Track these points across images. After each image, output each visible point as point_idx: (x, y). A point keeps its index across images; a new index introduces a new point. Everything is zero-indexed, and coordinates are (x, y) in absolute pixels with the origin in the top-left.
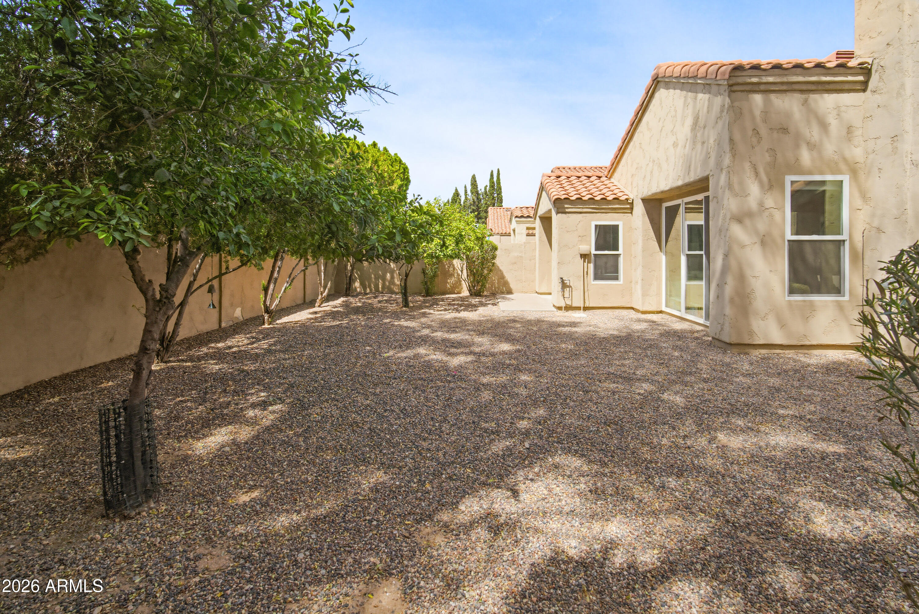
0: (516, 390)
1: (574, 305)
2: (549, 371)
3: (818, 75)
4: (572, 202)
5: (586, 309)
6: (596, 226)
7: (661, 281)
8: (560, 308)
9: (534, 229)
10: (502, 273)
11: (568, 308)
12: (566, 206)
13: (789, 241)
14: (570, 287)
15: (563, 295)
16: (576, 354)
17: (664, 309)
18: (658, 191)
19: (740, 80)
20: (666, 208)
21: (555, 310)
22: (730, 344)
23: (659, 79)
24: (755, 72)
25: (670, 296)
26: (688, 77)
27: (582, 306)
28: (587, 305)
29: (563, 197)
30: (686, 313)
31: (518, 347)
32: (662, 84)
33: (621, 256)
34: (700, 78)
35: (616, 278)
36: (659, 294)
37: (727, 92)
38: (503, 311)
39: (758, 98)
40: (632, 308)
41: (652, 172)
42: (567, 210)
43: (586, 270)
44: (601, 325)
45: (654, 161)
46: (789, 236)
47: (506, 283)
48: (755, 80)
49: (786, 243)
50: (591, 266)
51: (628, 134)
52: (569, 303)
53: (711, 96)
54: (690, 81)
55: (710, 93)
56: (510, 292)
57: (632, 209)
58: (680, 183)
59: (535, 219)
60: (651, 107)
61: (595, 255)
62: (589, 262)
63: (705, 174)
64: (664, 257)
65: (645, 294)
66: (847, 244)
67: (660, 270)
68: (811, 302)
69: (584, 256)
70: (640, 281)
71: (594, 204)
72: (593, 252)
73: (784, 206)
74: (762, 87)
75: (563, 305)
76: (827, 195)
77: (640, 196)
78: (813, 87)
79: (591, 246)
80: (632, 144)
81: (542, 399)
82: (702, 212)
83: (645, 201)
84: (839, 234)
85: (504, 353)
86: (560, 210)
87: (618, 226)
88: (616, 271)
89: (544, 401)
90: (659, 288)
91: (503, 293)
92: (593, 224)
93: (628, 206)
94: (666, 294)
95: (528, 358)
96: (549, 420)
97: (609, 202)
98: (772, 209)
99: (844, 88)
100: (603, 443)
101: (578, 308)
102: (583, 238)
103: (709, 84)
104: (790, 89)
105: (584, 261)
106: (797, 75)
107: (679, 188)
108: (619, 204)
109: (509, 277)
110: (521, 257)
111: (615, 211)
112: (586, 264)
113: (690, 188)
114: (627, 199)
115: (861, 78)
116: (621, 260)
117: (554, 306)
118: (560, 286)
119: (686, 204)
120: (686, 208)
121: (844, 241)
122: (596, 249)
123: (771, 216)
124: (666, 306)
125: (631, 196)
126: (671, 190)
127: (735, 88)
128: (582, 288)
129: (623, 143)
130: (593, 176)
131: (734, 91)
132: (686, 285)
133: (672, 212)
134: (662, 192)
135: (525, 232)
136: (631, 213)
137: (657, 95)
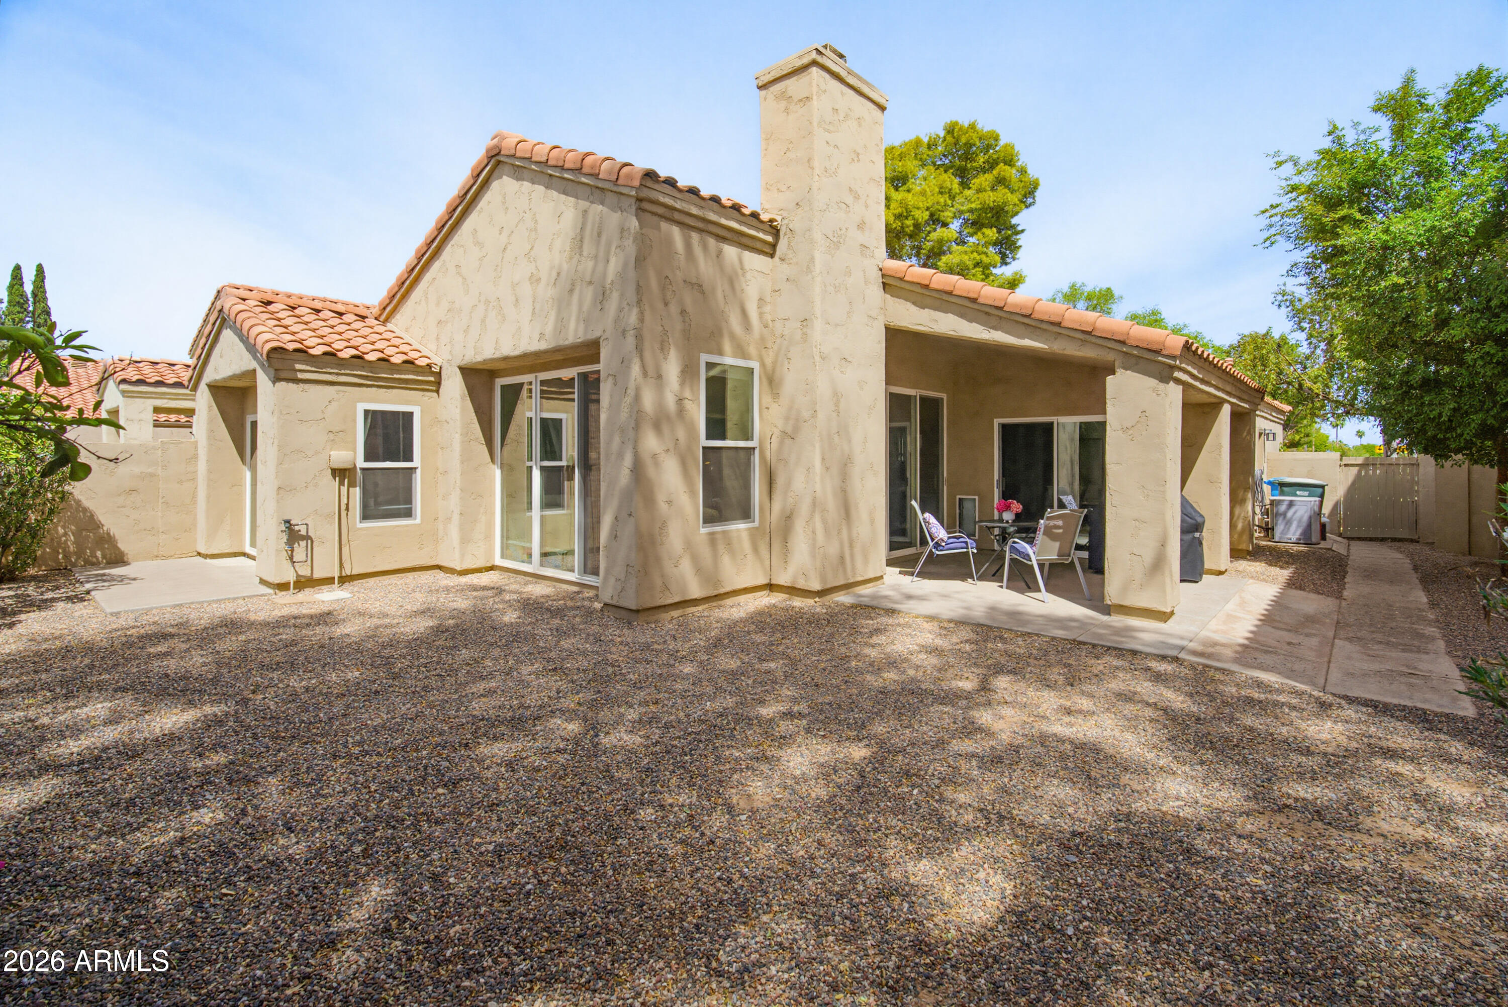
0: (265, 848)
1: (317, 575)
2: (335, 757)
3: (734, 219)
4: (313, 360)
5: (344, 580)
6: (366, 412)
7: (493, 514)
8: (283, 587)
9: (190, 412)
10: (92, 516)
11: (303, 583)
12: (298, 366)
13: (703, 448)
14: (307, 538)
15: (291, 558)
16: (377, 692)
17: (498, 561)
18: (498, 355)
19: (653, 195)
20: (503, 387)
21: (271, 591)
22: (638, 611)
23: (502, 159)
24: (668, 189)
25: (508, 538)
26: (562, 168)
27: (336, 575)
28: (347, 571)
29: (291, 346)
30: (542, 565)
31: (208, 709)
32: (506, 168)
33: (418, 471)
34: (586, 175)
35: (408, 514)
36: (489, 537)
37: (634, 208)
38: (117, 614)
40: (439, 567)
41: (483, 321)
42: (300, 376)
43: (344, 500)
44: (392, 610)
45: (487, 302)
46: (704, 441)
47: (107, 540)
48: (668, 201)
49: (701, 450)
50: (357, 492)
51: (429, 245)
52: (305, 571)
53: (605, 209)
54: (566, 176)
55: (602, 203)
56: (119, 560)
57: (438, 383)
58: (543, 346)
59: (195, 388)
60: (483, 203)
61: (363, 469)
62: (352, 484)
63: (592, 336)
64: (498, 473)
65: (465, 540)
66: (757, 452)
67: (493, 494)
68: (725, 533)
69: (342, 474)
70: (456, 518)
71: (362, 368)
72: (361, 463)
73: (698, 398)
74: (679, 217)
75: (291, 578)
76: (730, 385)
77: (459, 362)
78: (728, 235)
79: (354, 450)
80: (436, 265)
81: (357, 849)
82: (573, 400)
83: (469, 372)
84: (747, 439)
85: (171, 739)
86: (283, 375)
87: (412, 413)
88: (408, 499)
89: (366, 853)
90: (490, 525)
91: (92, 563)
92: (361, 407)
93: (432, 379)
94: (502, 537)
95: (255, 737)
96: (412, 910)
97: (395, 368)
98: (687, 401)
99: (755, 246)
100: (572, 914)
101: (329, 581)
102: (337, 435)
103: (602, 189)
104: (705, 228)
105: (341, 483)
106: (714, 212)
107: (537, 354)
108: (413, 373)
109: (110, 522)
110: (152, 475)
111: (405, 385)
112: (344, 489)
113: (559, 357)
114: (429, 366)
115: (769, 239)
116: (418, 477)
117: (263, 582)
118: (285, 538)
119: (543, 383)
120: (542, 391)
121: (754, 449)
122: (367, 459)
123: (686, 410)
124: (503, 556)
125: (437, 360)
126: (524, 356)
127: (646, 205)
128: (337, 538)
129: (419, 260)
130: (348, 313)
131: (644, 210)
132: (542, 517)
133: (512, 395)
134: (506, 359)
135: (150, 416)
136: (437, 392)
137: (495, 185)
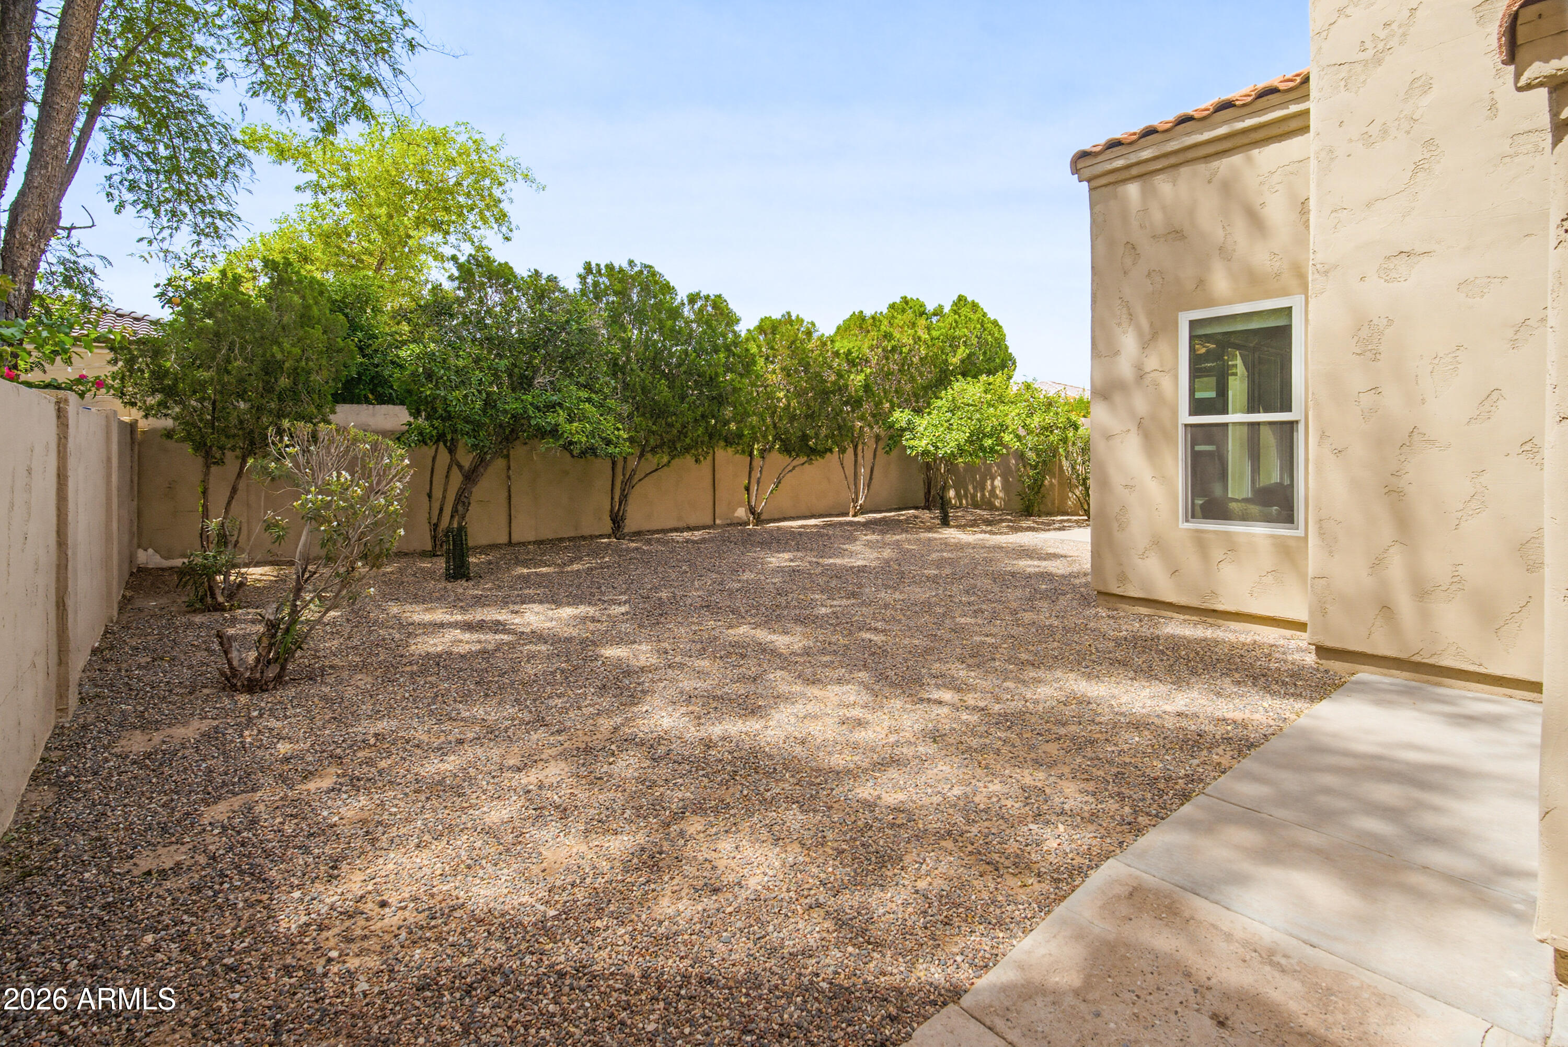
3: (1225, 122)
13: (1186, 425)
39: (1133, 190)
46: (1186, 418)
48: (1120, 163)
49: (1181, 431)
66: (1301, 429)
68: (1227, 533)
73: (1175, 368)
74: (1135, 171)
78: (1226, 145)
98: (1156, 374)
99: (1291, 129)
106: (1188, 134)
121: (1297, 422)
123: (1157, 385)
